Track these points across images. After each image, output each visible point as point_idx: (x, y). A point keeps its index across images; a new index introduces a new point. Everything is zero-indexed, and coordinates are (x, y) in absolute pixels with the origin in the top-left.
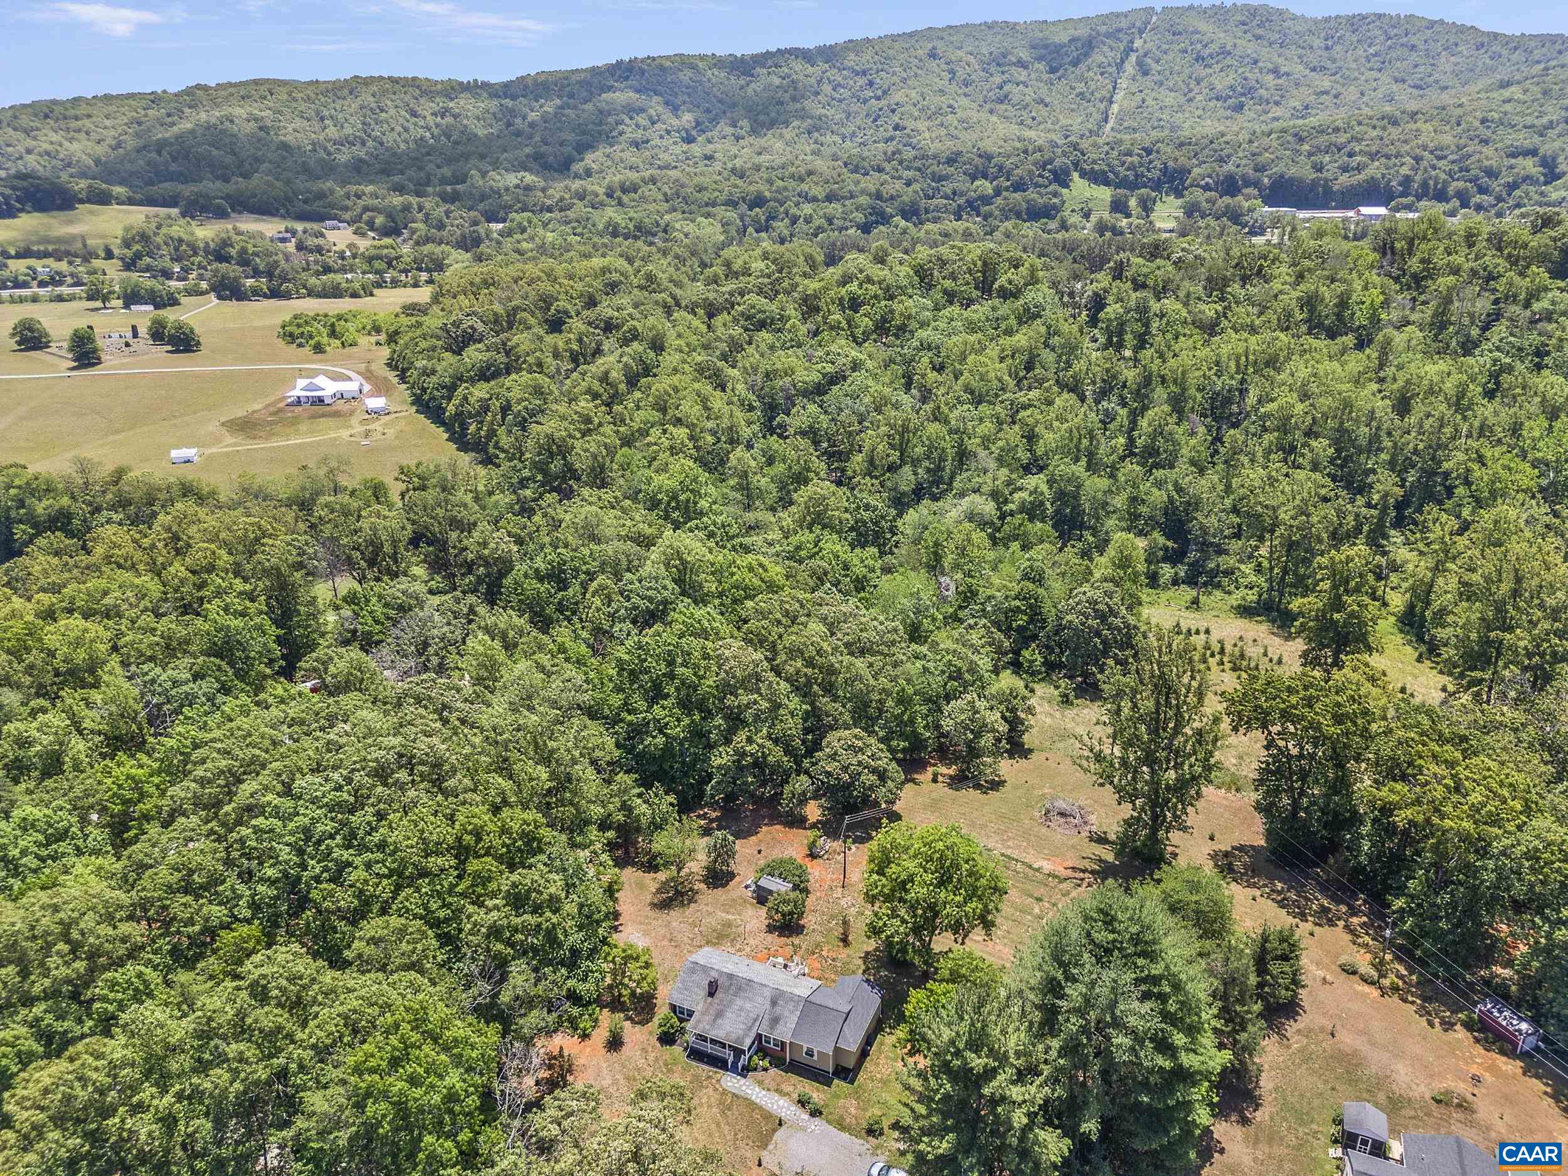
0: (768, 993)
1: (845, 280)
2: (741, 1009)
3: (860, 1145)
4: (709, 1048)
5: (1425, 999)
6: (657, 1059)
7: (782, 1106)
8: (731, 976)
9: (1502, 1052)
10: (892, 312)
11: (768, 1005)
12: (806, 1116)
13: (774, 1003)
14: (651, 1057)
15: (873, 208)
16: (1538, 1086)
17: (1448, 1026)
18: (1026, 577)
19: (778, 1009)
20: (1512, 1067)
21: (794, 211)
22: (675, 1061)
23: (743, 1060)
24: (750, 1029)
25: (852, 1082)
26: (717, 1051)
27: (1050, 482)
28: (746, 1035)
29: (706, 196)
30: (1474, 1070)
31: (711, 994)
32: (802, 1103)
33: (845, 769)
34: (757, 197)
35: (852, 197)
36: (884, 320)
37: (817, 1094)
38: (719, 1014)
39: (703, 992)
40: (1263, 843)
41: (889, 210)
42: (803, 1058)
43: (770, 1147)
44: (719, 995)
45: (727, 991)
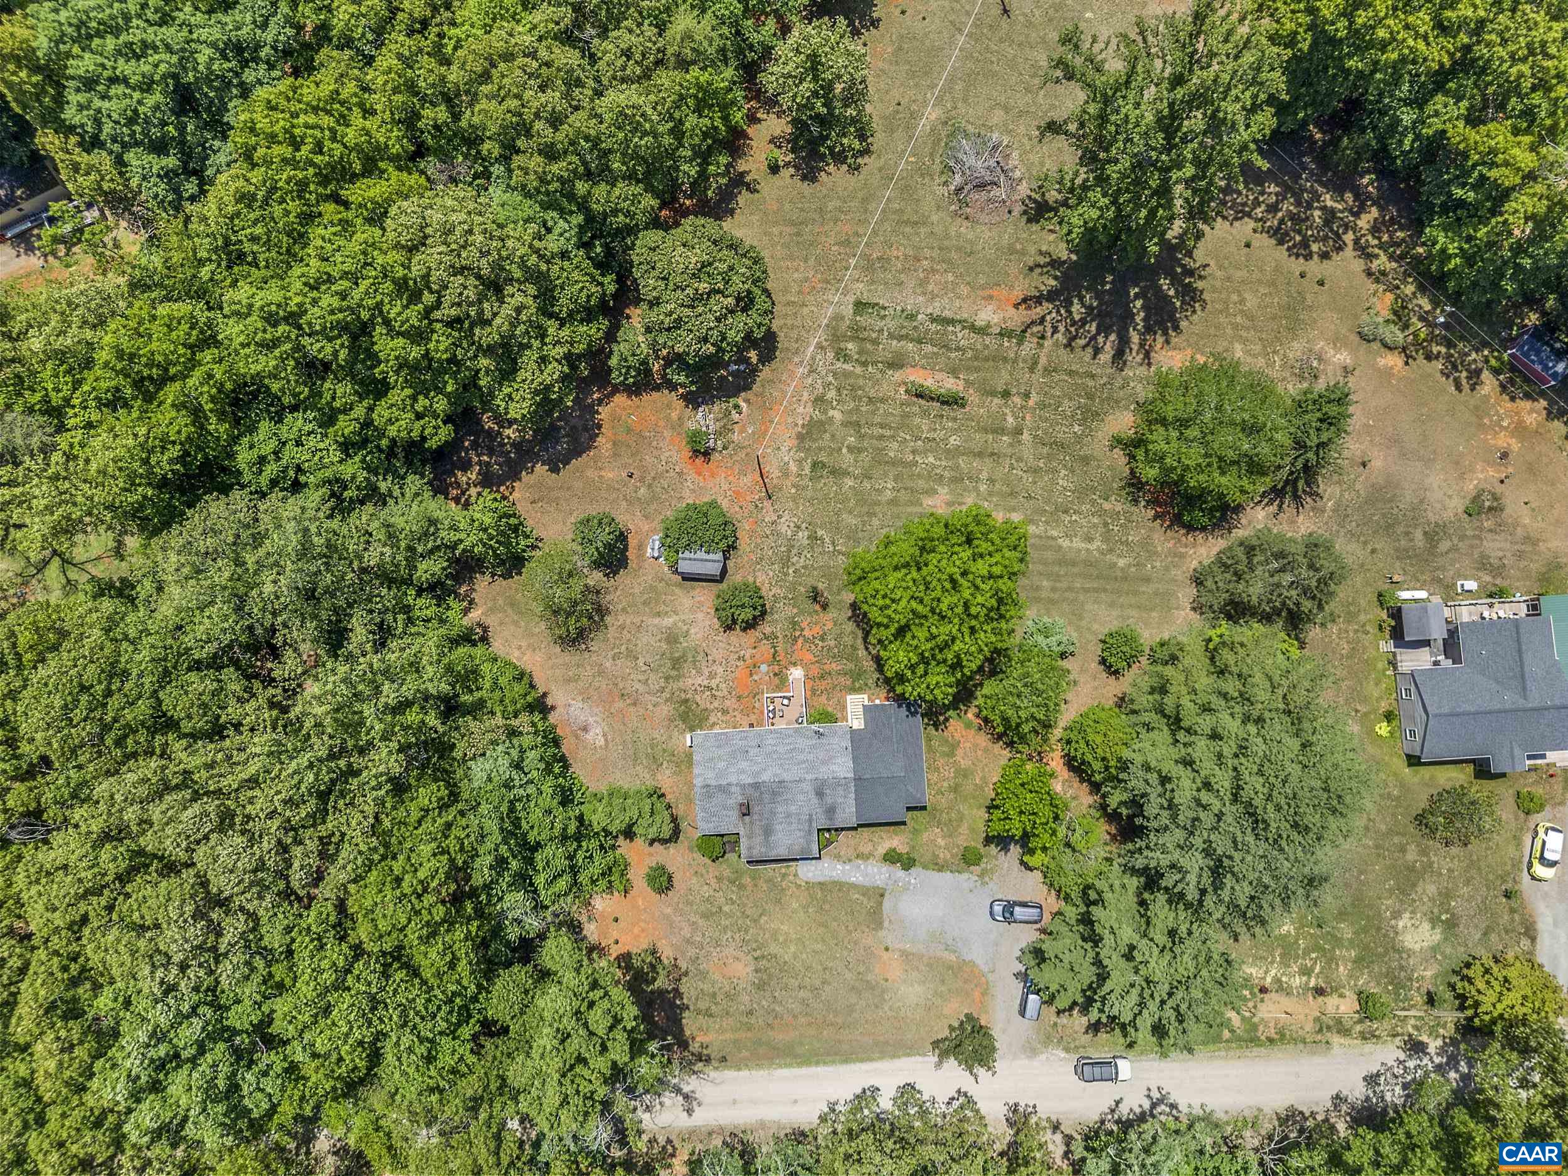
0: (807, 787)
2: (789, 816)
3: (967, 879)
5: (1450, 344)
7: (875, 873)
8: (756, 786)
11: (815, 800)
12: (901, 874)
13: (820, 794)
17: (1475, 377)
19: (828, 800)
20: (1536, 414)
22: (739, 873)
24: (810, 833)
25: (924, 806)
28: (809, 842)
30: (1502, 441)
31: (746, 813)
32: (891, 858)
37: (898, 840)
38: (768, 832)
39: (734, 814)
43: (886, 924)
44: (755, 809)
45: (760, 800)
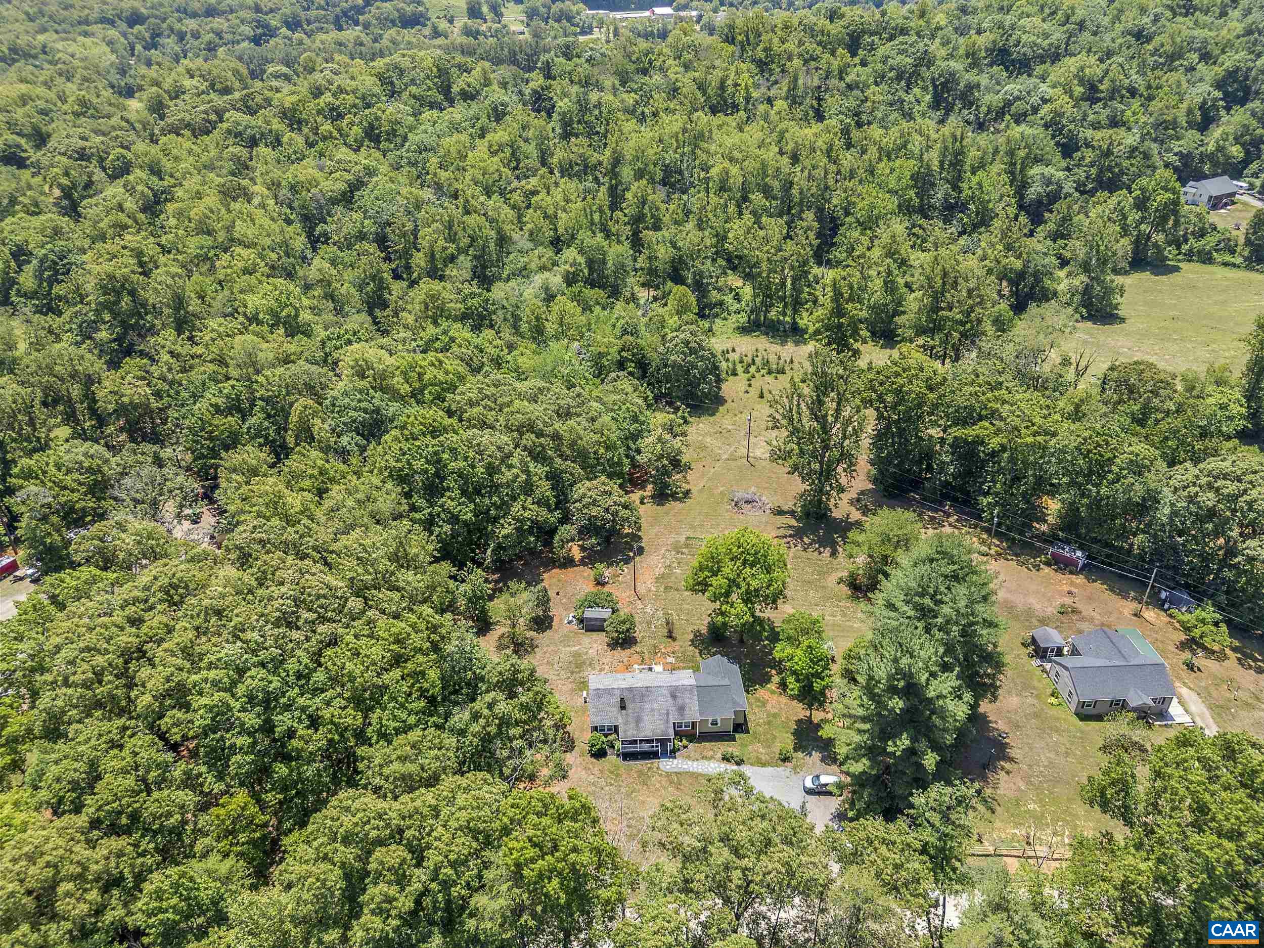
0: (665, 692)
1: (317, 92)
2: (652, 710)
3: (783, 771)
4: (638, 748)
5: (1017, 555)
6: (601, 771)
7: (714, 767)
8: (630, 690)
9: (1071, 573)
10: (378, 119)
11: (670, 701)
12: (735, 767)
13: (674, 697)
14: (596, 771)
15: (258, 21)
16: (1097, 585)
17: (1037, 568)
18: (625, 332)
19: (680, 701)
20: (1080, 579)
21: (177, 26)
22: (617, 768)
23: (670, 746)
24: (667, 721)
25: (748, 732)
26: (647, 748)
27: (581, 251)
28: (667, 728)
29: (75, 14)
30: (1066, 588)
31: (623, 708)
32: (726, 759)
33: (607, 510)
34: (132, 14)
35: (232, 11)
36: (371, 127)
37: (732, 748)
38: (638, 720)
39: (616, 709)
40: (871, 486)
41: (274, 23)
42: (710, 727)
44: (630, 706)
45: (634, 701)
